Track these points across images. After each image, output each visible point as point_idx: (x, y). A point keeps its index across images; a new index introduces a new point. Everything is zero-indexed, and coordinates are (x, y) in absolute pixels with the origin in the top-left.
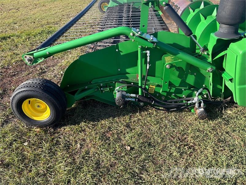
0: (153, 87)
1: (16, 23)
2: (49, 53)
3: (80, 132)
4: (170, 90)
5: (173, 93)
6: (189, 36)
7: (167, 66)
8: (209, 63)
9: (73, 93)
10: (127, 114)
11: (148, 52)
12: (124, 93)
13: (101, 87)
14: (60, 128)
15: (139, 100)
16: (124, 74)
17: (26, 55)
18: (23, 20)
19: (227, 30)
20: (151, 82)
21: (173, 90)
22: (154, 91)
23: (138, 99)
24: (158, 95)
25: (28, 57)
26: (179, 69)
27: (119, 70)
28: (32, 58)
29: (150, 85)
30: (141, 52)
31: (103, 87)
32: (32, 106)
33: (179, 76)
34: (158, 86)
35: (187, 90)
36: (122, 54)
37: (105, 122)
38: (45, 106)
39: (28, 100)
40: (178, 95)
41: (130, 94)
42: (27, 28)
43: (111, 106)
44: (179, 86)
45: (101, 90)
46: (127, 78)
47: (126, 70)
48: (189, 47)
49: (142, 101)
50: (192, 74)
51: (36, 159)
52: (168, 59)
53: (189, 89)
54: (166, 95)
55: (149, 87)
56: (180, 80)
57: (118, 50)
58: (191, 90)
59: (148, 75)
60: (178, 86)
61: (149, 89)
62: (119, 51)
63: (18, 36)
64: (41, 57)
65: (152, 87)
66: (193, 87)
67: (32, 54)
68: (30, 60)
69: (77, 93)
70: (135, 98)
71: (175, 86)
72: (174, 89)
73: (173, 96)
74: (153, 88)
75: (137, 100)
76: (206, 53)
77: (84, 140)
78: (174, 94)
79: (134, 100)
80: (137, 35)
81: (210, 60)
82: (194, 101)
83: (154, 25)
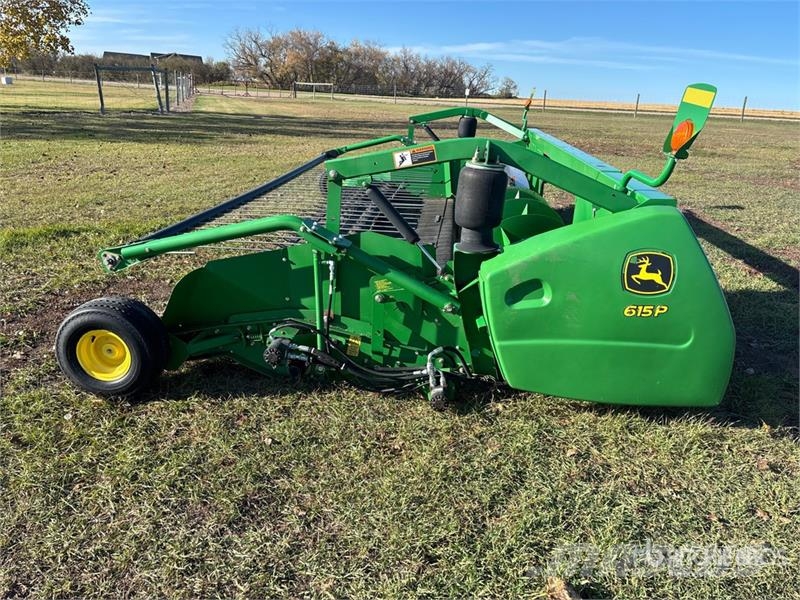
0: (356, 342)
1: (102, 204)
2: (150, 250)
3: (184, 412)
4: (390, 352)
5: (397, 359)
6: (413, 243)
7: (377, 297)
8: (453, 297)
9: (187, 339)
10: (293, 393)
11: (331, 263)
12: (286, 342)
13: (246, 333)
14: (145, 403)
15: (316, 361)
16: (295, 308)
17: (106, 253)
18: (122, 197)
20: (352, 330)
21: (396, 353)
22: (358, 350)
24: (366, 361)
25: (110, 255)
26: (402, 306)
27: (287, 299)
28: (117, 258)
29: (348, 337)
30: (318, 263)
31: (251, 333)
32: (96, 348)
33: (407, 323)
34: (365, 339)
35: (424, 355)
36: (293, 267)
37: (241, 402)
38: (121, 354)
39: (92, 333)
40: (407, 364)
41: (299, 346)
42: (126, 217)
43: (265, 377)
44: (408, 345)
45: (247, 339)
46: (302, 317)
47: (300, 301)
48: (421, 265)
49: (321, 363)
50: (430, 319)
51: (83, 441)
52: (381, 285)
54: (382, 362)
55: (347, 341)
56: (409, 332)
57: (287, 258)
59: (343, 315)
60: (406, 343)
61: (347, 345)
62: (289, 262)
63: (100, 233)
64: (133, 256)
65: (354, 343)
67: (117, 251)
68: (112, 262)
69: (194, 340)
70: (307, 354)
71: (399, 344)
72: (399, 350)
73: (397, 365)
74: (356, 346)
75: (311, 359)
76: (446, 278)
77: (187, 425)
78: (399, 362)
79: (304, 358)
80: (309, 230)
81: (454, 292)
82: (424, 372)
83: (436, 237)
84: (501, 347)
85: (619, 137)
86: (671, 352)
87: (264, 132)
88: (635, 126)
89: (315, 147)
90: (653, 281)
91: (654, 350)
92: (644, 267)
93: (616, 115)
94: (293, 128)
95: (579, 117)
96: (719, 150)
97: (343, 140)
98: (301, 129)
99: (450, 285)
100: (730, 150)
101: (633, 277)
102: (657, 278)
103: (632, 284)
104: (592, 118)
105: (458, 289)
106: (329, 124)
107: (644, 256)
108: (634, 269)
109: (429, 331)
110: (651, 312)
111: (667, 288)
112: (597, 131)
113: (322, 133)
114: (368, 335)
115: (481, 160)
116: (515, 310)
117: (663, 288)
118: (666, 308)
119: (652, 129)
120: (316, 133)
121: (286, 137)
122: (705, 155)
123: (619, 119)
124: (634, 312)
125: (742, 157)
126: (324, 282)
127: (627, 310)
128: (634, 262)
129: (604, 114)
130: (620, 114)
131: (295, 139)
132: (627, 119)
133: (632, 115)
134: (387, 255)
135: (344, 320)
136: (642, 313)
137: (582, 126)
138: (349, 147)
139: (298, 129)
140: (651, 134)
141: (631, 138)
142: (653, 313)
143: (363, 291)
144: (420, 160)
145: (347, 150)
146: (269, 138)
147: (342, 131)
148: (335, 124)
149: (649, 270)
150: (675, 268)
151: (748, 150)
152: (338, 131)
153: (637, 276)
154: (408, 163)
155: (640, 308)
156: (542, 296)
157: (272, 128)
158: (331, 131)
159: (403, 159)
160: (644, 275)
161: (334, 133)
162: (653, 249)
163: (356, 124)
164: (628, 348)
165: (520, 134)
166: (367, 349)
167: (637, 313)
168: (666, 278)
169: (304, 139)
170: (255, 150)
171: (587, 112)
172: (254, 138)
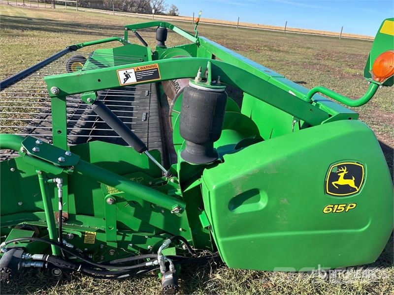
0: (92, 233)
4: (124, 238)
5: (130, 242)
7: (108, 200)
11: (58, 180)
12: (19, 253)
15: (51, 266)
16: (30, 211)
19: (195, 150)
20: (86, 225)
21: (129, 238)
22: (94, 239)
23: (50, 264)
24: (102, 246)
26: (133, 203)
27: (20, 204)
30: (43, 181)
33: (137, 215)
34: (100, 231)
35: (153, 238)
36: (23, 175)
40: (139, 246)
41: (32, 255)
44: (141, 231)
47: (34, 204)
48: (148, 168)
50: (157, 212)
53: (157, 235)
54: (117, 247)
55: (83, 233)
56: (139, 221)
57: (15, 168)
58: (161, 237)
59: (78, 213)
60: (137, 230)
61: (83, 237)
62: (18, 172)
65: (90, 234)
66: (163, 232)
70: (42, 261)
71: (132, 231)
72: (131, 235)
73: (130, 247)
74: (91, 236)
75: (46, 265)
76: (172, 180)
78: (131, 245)
79: (40, 265)
80: (29, 153)
81: (179, 192)
82: (155, 262)
83: (148, 108)
84: (224, 243)
85: (233, 39)
86: (353, 235)
87: (33, 29)
88: (240, 33)
89: (66, 40)
90: (348, 185)
91: (341, 234)
92: (342, 175)
93: (228, 27)
94: (52, 27)
95: (212, 28)
96: (281, 48)
97: (84, 35)
98: (57, 27)
99: (175, 185)
100: (286, 48)
101: (333, 183)
102: (351, 183)
103: (332, 189)
104: (217, 28)
105: (183, 189)
106: (74, 25)
107: (343, 166)
108: (334, 177)
109: (157, 220)
110: (343, 209)
111: (358, 190)
112: (222, 36)
113: (70, 31)
114: (102, 228)
115: (204, 80)
116: (236, 215)
117: (355, 190)
118: (355, 205)
119: (247, 36)
120: (66, 31)
121: (47, 32)
122: (275, 51)
123: (230, 29)
124: (331, 209)
125: (292, 52)
126: (53, 200)
127: (326, 209)
128: (335, 171)
129: (222, 26)
130: (230, 27)
131: (52, 34)
132: (234, 30)
133: (235, 28)
134: (117, 160)
135: (79, 218)
136: (337, 210)
137: (213, 33)
138: (84, 44)
139: (55, 27)
140: (247, 38)
141: (239, 40)
142: (345, 209)
143: (95, 192)
144: (145, 78)
145: (84, 46)
146: (36, 33)
147: (83, 30)
148: (79, 25)
149: (346, 177)
150: (365, 174)
151: (293, 49)
152: (80, 30)
153: (336, 182)
154: (132, 80)
155: (336, 206)
156: (258, 200)
157: (39, 26)
158: (76, 30)
159: (127, 76)
160: (342, 181)
161: (78, 31)
162: (350, 160)
163: (92, 26)
164: (321, 235)
165: (194, 40)
166: (102, 238)
167: (333, 210)
168: (357, 183)
169: (59, 34)
170: (25, 41)
171: (214, 25)
172: (25, 33)
